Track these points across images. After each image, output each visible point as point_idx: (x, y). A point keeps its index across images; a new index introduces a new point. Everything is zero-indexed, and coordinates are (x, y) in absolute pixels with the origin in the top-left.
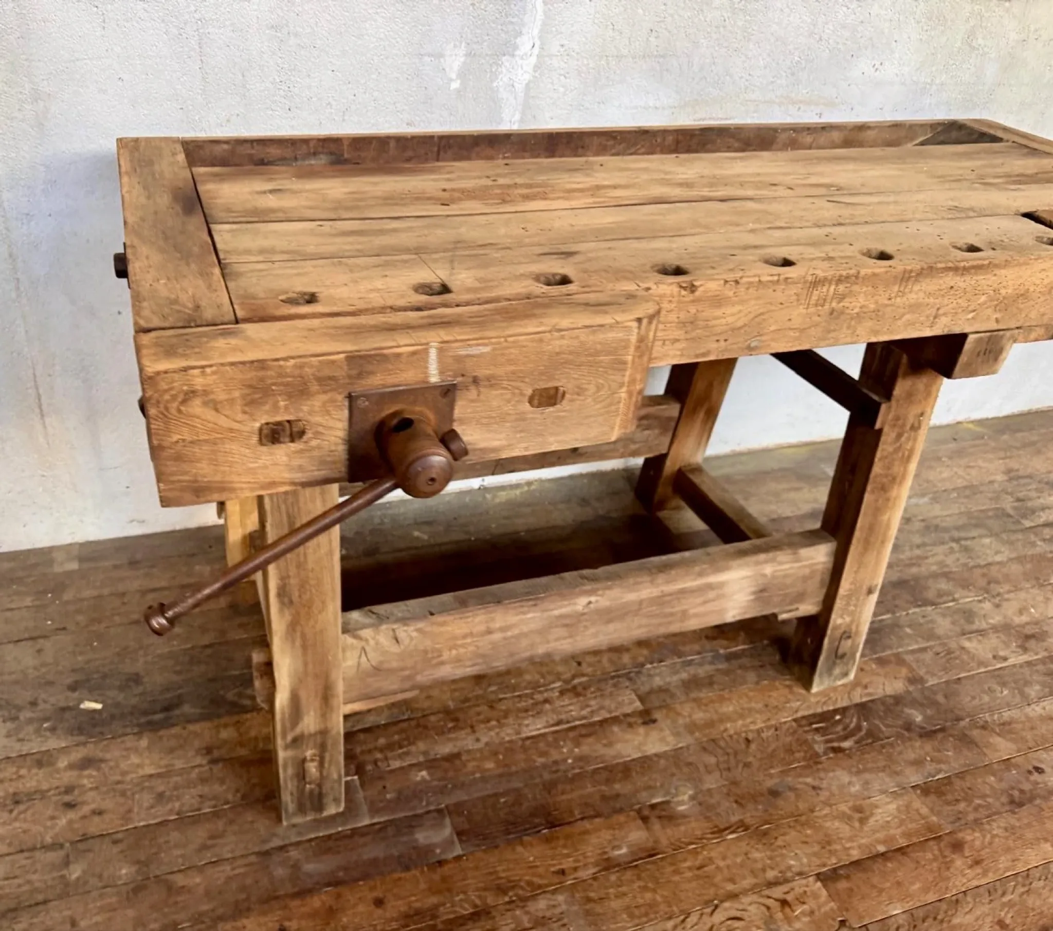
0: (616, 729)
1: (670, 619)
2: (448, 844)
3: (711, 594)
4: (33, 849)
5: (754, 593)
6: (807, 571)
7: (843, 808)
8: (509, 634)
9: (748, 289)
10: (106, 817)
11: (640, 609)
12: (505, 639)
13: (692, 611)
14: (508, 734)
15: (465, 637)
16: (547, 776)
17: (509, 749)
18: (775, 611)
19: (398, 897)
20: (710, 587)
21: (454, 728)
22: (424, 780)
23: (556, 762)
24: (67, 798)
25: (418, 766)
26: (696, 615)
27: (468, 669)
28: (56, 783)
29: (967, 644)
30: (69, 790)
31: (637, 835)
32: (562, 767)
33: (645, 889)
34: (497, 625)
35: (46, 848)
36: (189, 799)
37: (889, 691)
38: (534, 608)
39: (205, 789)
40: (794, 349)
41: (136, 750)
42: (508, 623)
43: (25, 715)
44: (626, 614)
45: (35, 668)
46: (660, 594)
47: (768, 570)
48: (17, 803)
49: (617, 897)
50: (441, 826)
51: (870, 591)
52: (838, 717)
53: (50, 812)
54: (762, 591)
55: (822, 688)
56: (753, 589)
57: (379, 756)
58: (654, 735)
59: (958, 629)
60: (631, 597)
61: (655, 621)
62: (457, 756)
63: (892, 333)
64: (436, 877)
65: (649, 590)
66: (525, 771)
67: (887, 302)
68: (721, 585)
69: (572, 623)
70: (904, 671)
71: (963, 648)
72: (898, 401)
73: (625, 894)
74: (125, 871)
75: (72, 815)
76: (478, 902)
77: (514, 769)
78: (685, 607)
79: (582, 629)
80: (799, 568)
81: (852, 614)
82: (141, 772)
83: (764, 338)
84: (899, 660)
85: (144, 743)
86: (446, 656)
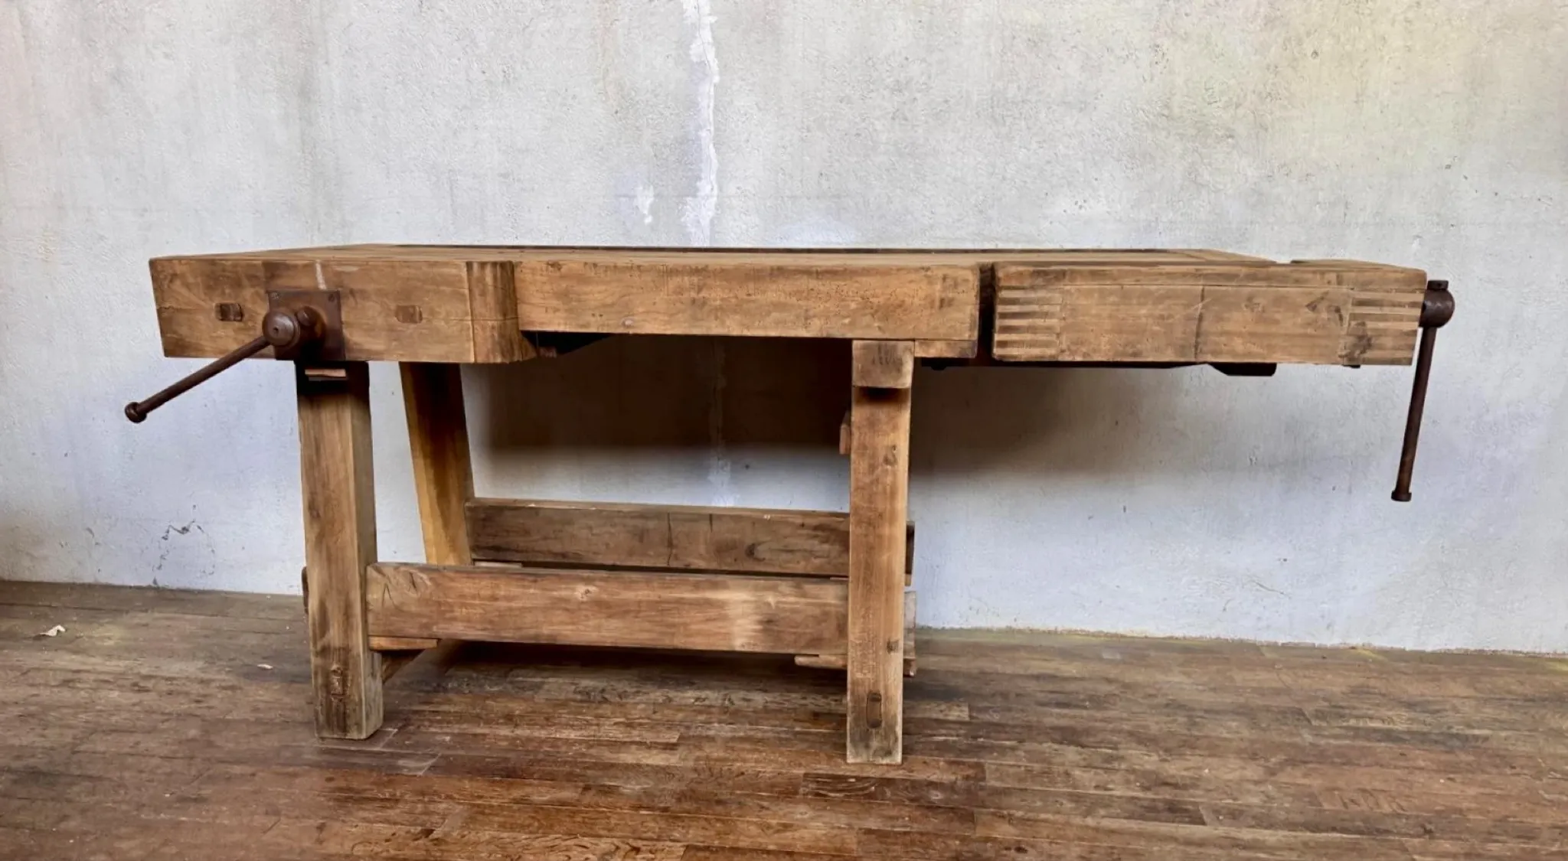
0: (634, 747)
1: (673, 630)
2: (420, 769)
3: (713, 613)
4: (154, 712)
5: (760, 622)
6: (817, 611)
7: (774, 822)
8: (513, 604)
9: (606, 271)
10: (211, 710)
11: (639, 612)
12: (511, 609)
13: (694, 627)
14: (543, 734)
15: (474, 597)
16: (541, 756)
17: (529, 739)
18: (791, 651)
19: (346, 780)
20: (709, 603)
21: (506, 724)
22: (444, 741)
23: (558, 752)
24: (200, 699)
25: (447, 734)
26: (699, 633)
27: (480, 633)
28: (202, 692)
29: (1077, 773)
30: (205, 696)
31: (568, 794)
32: (559, 755)
33: (533, 818)
34: (502, 593)
35: (163, 714)
36: (272, 715)
37: (934, 778)
38: (533, 584)
39: (288, 713)
40: (669, 332)
41: (267, 689)
42: (512, 594)
43: (221, 663)
44: (627, 612)
45: (252, 646)
46: (657, 599)
47: (771, 598)
48: (170, 694)
49: (504, 816)
50: (425, 761)
51: (890, 647)
52: (853, 780)
53: (183, 701)
54: (769, 622)
55: (859, 760)
56: (758, 617)
57: (427, 723)
58: (664, 756)
59: (1083, 763)
60: (629, 595)
61: (658, 629)
62: (484, 735)
63: (765, 328)
64: (385, 779)
65: (646, 592)
66: (527, 751)
67: (745, 297)
68: (721, 605)
69: (572, 609)
70: (971, 772)
71: (1067, 774)
72: (859, 428)
73: (512, 817)
74: (193, 733)
75: (193, 705)
76: (398, 794)
77: (520, 748)
78: (688, 621)
79: (583, 618)
80: (808, 604)
81: (874, 669)
82: (258, 698)
83: (636, 318)
84: (979, 766)
85: (276, 687)
86: (459, 612)
